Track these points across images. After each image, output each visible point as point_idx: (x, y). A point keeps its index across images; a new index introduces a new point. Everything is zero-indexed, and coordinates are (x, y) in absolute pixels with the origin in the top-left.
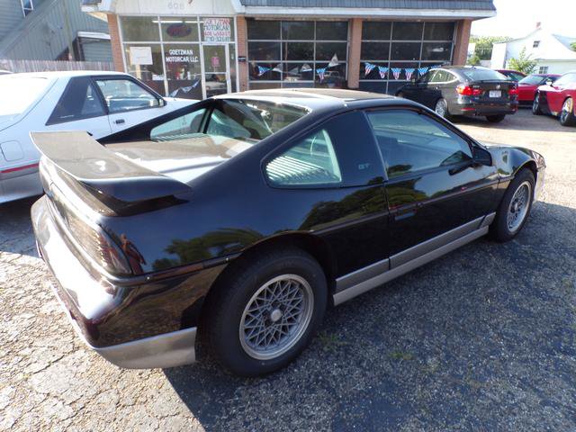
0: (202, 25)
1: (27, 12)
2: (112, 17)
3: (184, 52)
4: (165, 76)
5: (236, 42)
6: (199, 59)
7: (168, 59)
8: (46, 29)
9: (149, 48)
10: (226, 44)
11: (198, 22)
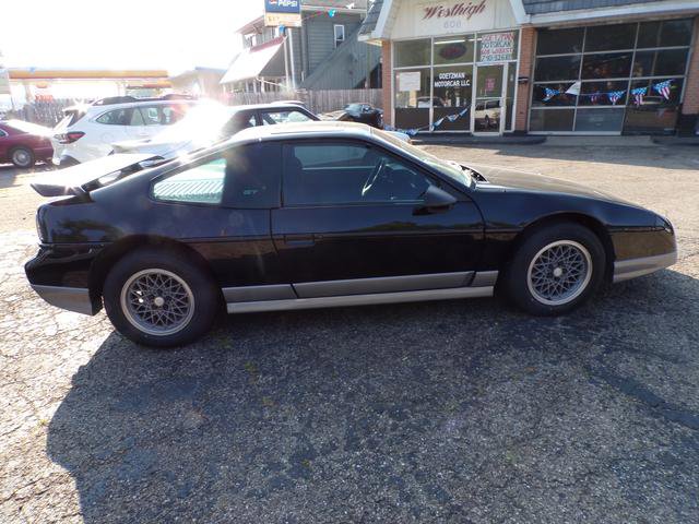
0: (479, 42)
1: (338, 43)
2: (386, 43)
3: (456, 75)
4: (431, 103)
5: (518, 61)
6: (471, 83)
7: (437, 84)
8: (350, 58)
9: (419, 73)
10: (506, 63)
11: (475, 40)
